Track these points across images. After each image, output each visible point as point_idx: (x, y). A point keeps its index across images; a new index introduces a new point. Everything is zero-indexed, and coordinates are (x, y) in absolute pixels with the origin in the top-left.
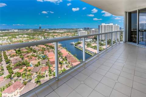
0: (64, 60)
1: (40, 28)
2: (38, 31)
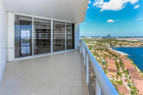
0: (124, 72)
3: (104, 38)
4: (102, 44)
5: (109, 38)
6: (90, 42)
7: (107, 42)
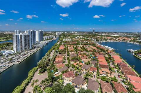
0: (115, 67)
1: (94, 31)
2: (92, 34)
3: (89, 34)
4: (89, 39)
5: (93, 33)
6: (76, 37)
7: (93, 36)
